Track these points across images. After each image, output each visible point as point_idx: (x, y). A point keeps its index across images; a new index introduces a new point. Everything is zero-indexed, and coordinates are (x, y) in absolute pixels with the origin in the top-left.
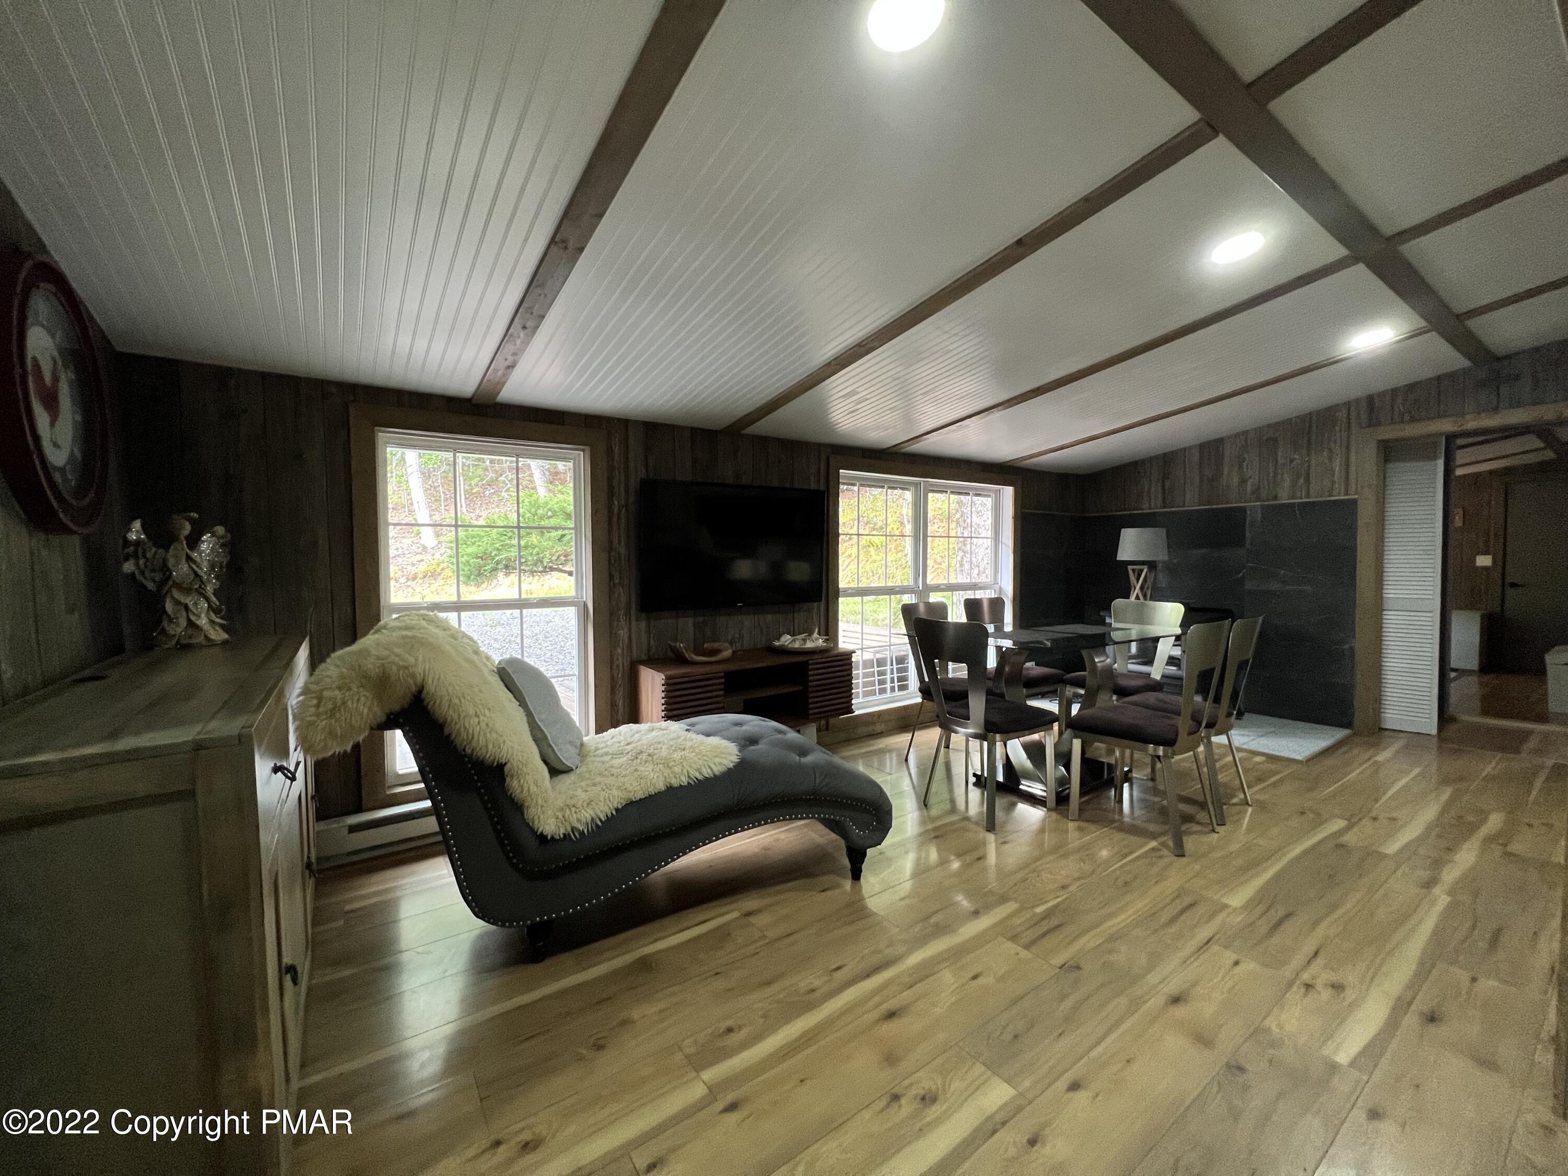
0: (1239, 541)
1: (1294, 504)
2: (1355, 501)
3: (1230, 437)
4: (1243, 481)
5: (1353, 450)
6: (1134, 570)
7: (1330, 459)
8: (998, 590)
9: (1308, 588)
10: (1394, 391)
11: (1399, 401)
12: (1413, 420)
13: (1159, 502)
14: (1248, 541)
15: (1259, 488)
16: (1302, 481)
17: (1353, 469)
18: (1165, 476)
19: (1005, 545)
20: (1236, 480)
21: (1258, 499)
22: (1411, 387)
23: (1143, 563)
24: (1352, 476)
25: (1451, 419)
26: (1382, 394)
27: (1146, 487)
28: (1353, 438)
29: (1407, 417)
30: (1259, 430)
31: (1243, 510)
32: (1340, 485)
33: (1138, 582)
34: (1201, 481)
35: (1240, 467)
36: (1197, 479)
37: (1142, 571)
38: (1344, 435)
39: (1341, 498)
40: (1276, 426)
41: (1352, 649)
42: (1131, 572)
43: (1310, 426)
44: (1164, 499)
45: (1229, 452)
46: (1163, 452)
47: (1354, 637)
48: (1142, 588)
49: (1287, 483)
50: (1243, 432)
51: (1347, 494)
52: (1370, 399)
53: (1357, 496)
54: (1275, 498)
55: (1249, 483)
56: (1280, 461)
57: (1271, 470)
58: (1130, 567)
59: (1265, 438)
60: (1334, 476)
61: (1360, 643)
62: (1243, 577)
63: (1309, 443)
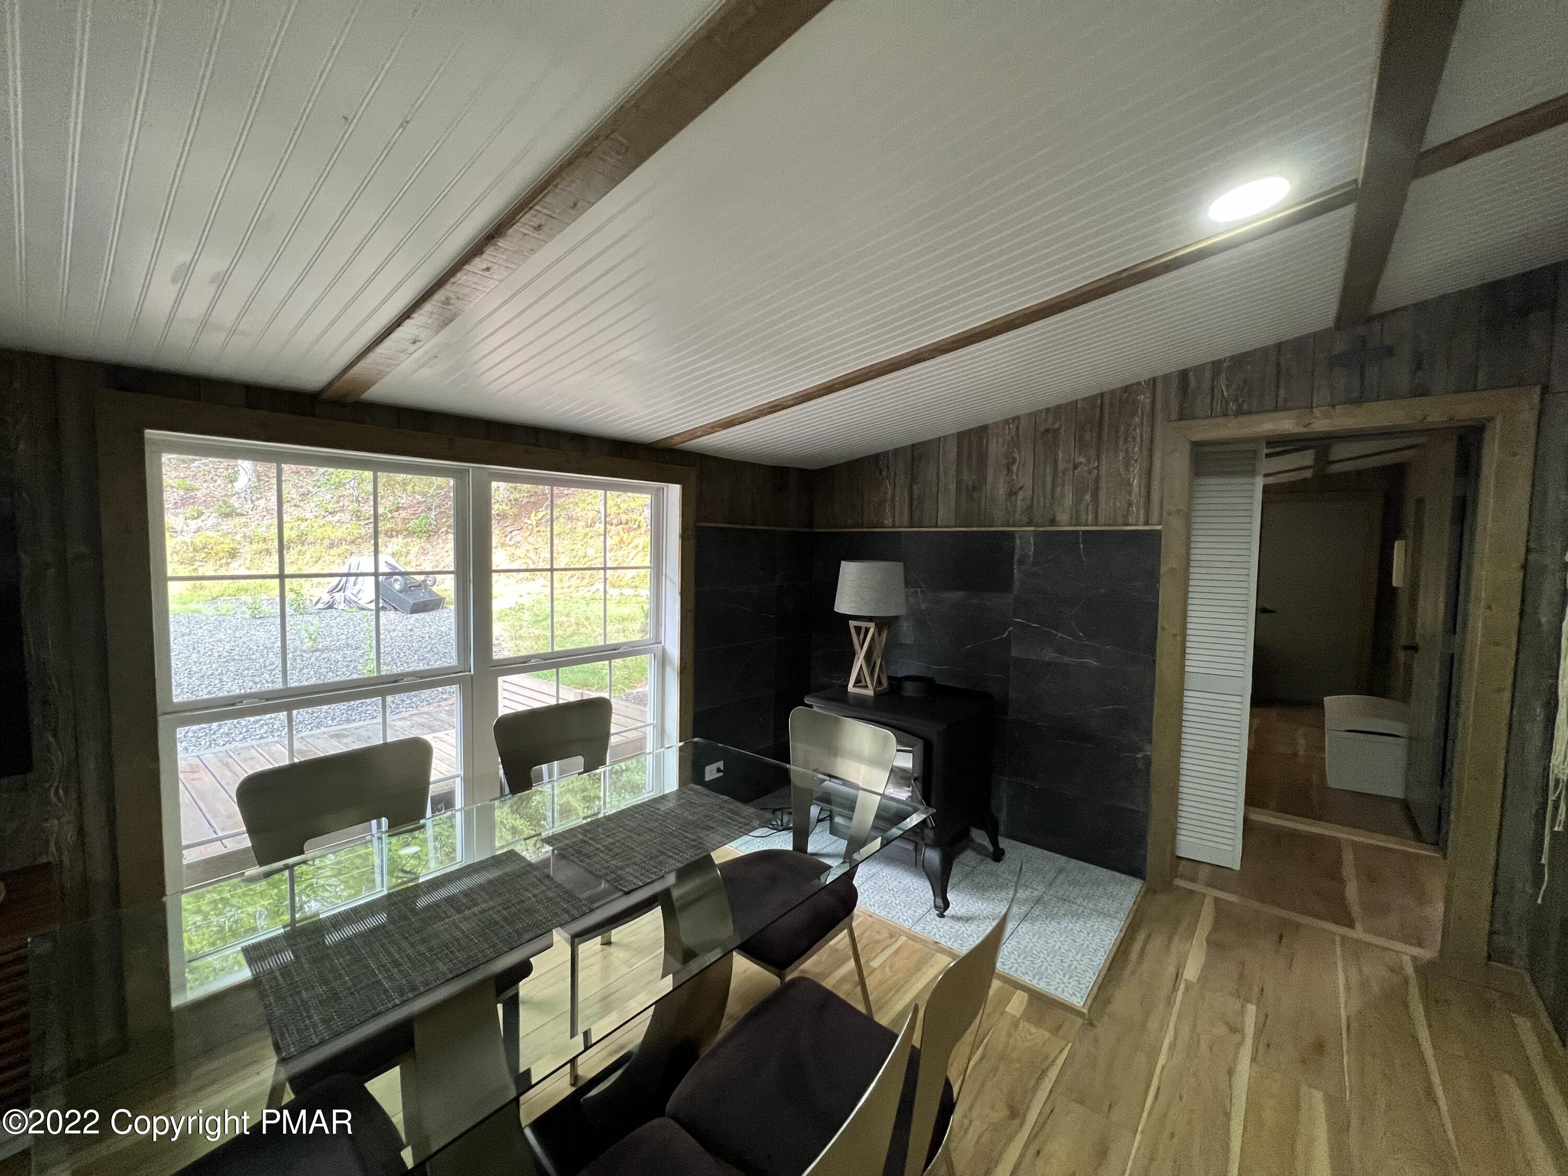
0: (1003, 583)
1: (1077, 532)
2: (1156, 536)
3: (997, 424)
4: (1012, 493)
5: (1157, 454)
6: (858, 629)
7: (1127, 465)
8: (659, 654)
9: (1093, 662)
10: (1216, 365)
11: (1222, 381)
12: (1240, 412)
13: (906, 519)
14: (1017, 584)
15: (1031, 506)
16: (1088, 497)
17: (1156, 485)
18: (913, 479)
19: (670, 579)
20: (1002, 491)
21: (1030, 524)
22: (1240, 361)
23: (870, 619)
24: (1155, 497)
25: (1295, 412)
26: (1200, 369)
27: (890, 493)
28: (1158, 435)
29: (1232, 406)
30: (1034, 416)
31: (1011, 536)
32: (1138, 509)
33: (862, 648)
34: (958, 490)
35: (1009, 470)
36: (953, 487)
37: (867, 630)
38: (1147, 429)
39: (1140, 528)
40: (1056, 411)
41: (1148, 761)
42: (853, 631)
43: (1102, 413)
44: (911, 515)
45: (996, 449)
46: (911, 443)
47: (1150, 742)
48: (868, 657)
49: (1068, 501)
50: (1014, 419)
51: (1147, 523)
52: (1184, 375)
53: (1159, 527)
54: (1053, 522)
55: (1020, 496)
56: (1061, 466)
57: (1049, 478)
58: (852, 623)
59: (1042, 429)
60: (1130, 493)
61: (1158, 753)
62: (1008, 639)
63: (1099, 438)
